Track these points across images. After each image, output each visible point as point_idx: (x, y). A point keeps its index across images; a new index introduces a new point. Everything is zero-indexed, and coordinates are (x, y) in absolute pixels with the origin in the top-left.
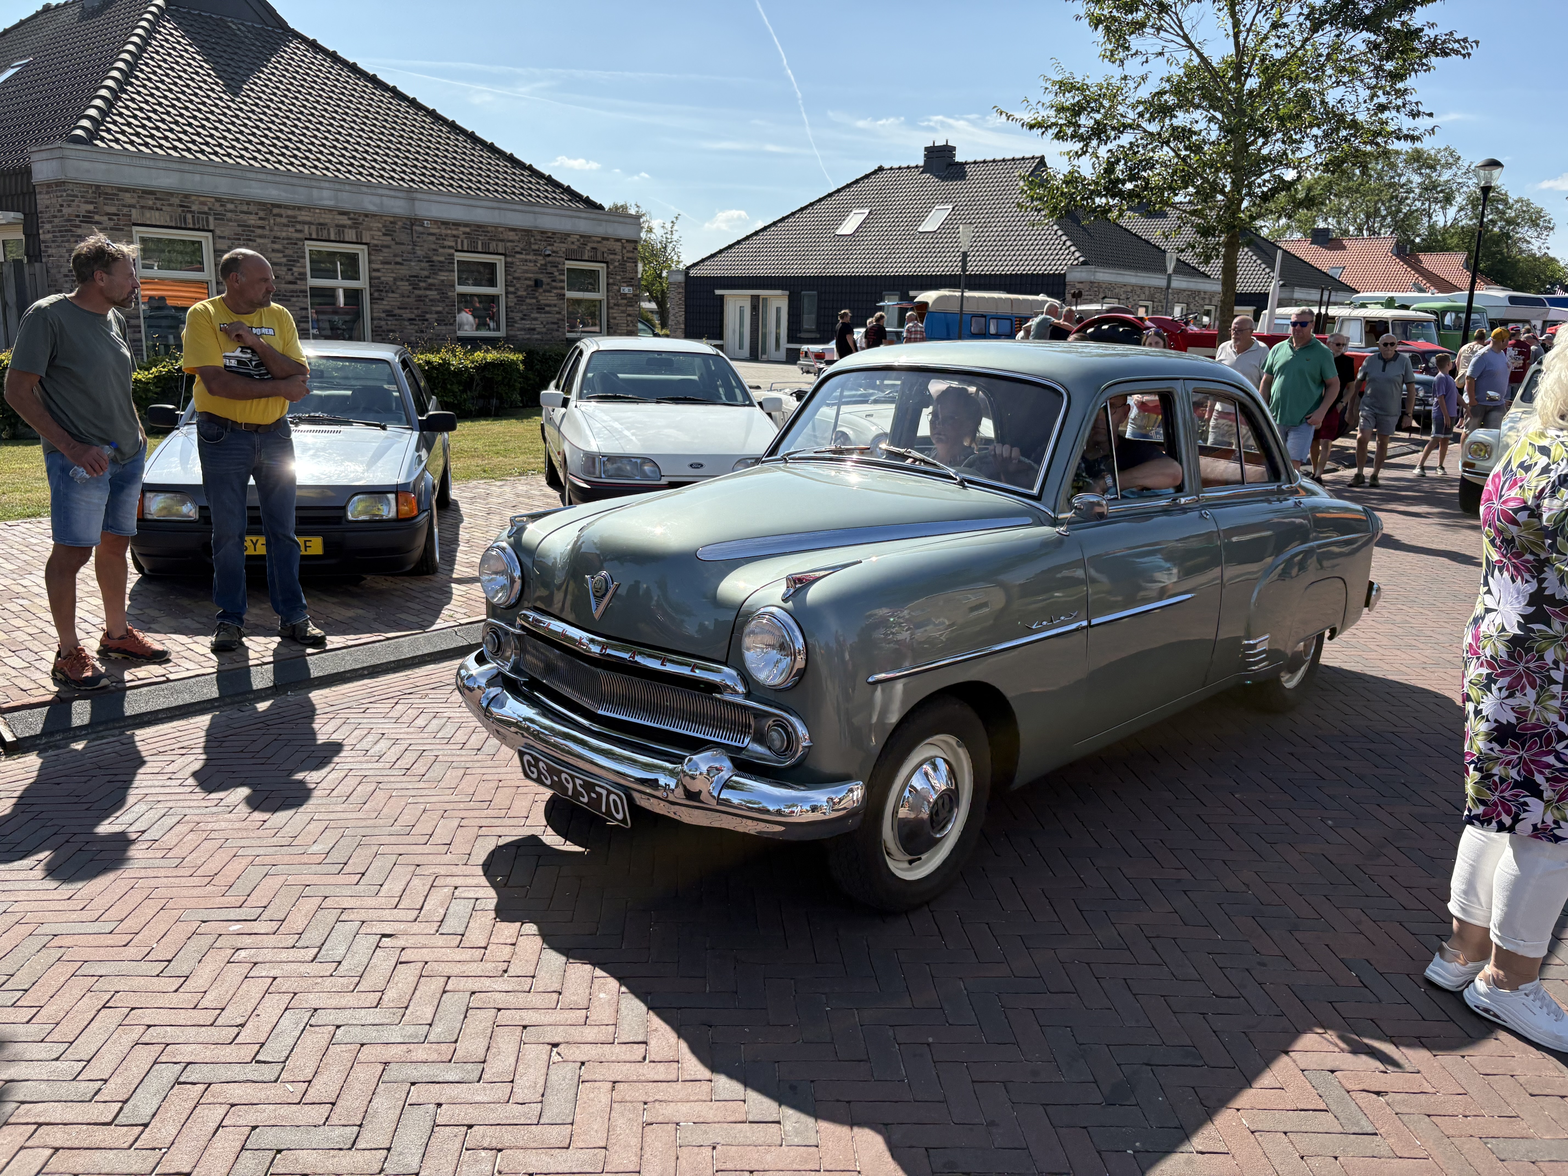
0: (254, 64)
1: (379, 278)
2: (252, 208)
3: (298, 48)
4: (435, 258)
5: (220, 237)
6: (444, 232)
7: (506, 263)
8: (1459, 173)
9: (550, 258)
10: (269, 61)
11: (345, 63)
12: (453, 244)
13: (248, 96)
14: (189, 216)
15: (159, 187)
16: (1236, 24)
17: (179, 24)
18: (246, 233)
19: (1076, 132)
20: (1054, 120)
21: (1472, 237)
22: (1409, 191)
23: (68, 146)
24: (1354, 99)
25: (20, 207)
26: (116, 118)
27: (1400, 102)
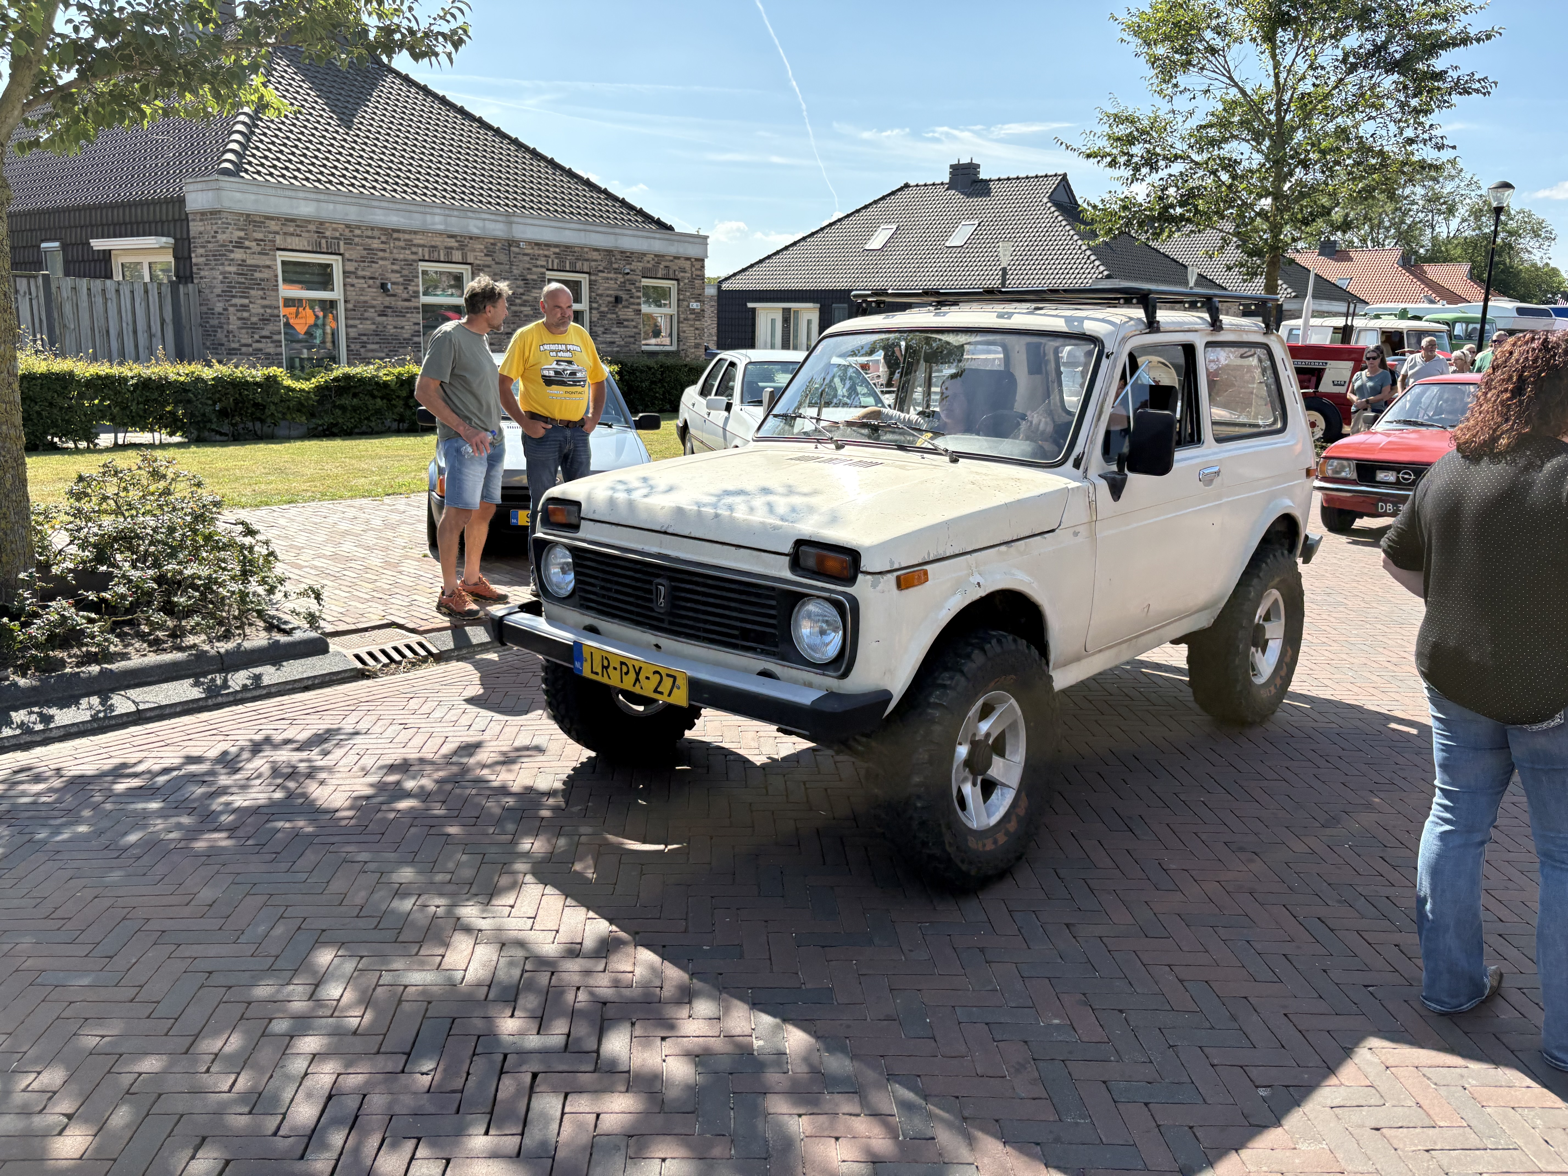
0: (359, 98)
2: (376, 233)
3: (393, 83)
4: (529, 277)
5: (348, 260)
6: (537, 252)
7: (590, 281)
8: (1462, 185)
9: (628, 277)
10: (371, 95)
11: (435, 96)
12: (544, 263)
13: (359, 129)
14: (323, 241)
15: (299, 215)
16: (1277, 65)
17: (291, 61)
18: (370, 256)
19: (1129, 161)
20: (1108, 150)
21: (1475, 248)
22: (1413, 203)
23: (221, 177)
24: (1384, 133)
25: (172, 232)
26: (254, 151)
27: (1426, 136)
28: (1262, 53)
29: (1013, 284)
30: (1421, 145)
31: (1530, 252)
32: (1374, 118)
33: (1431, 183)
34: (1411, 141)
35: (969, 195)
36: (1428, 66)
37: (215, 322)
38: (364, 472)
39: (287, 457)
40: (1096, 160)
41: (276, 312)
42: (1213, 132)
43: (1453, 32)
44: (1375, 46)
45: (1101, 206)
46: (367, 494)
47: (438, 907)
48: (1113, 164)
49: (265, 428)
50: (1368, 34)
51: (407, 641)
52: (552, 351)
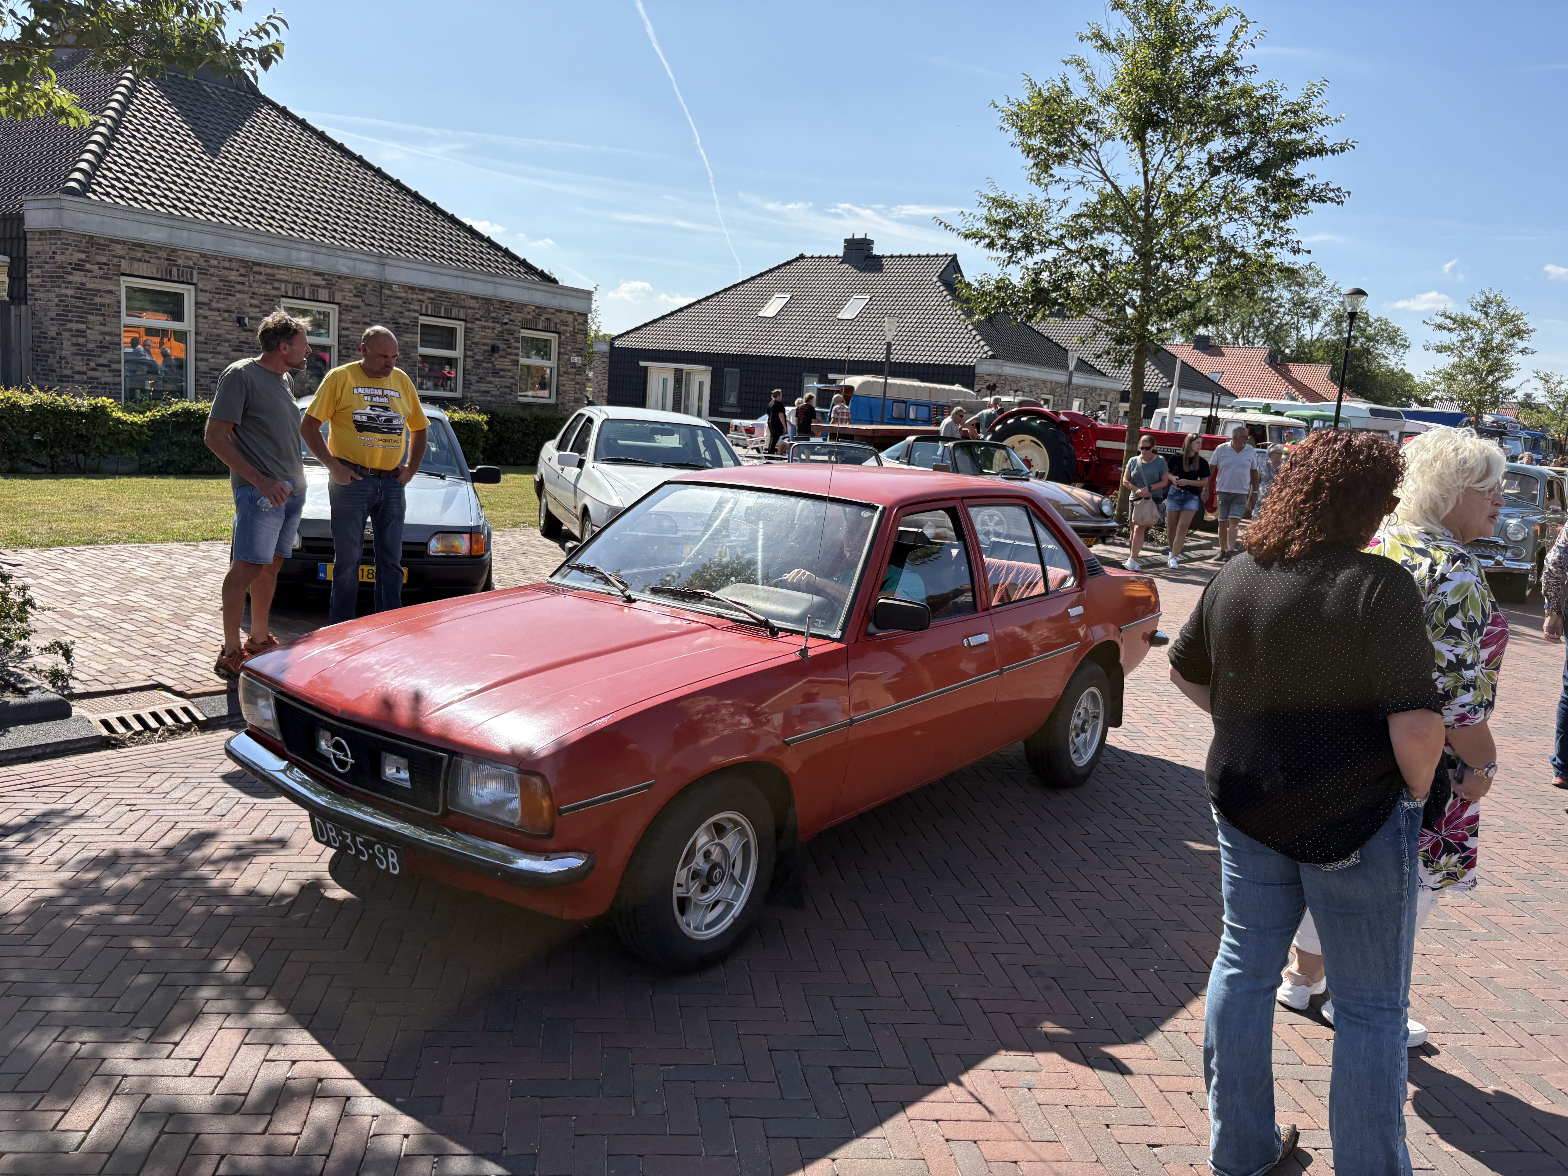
0: (230, 127)
1: (347, 336)
2: (234, 265)
3: (269, 114)
4: (401, 320)
5: (202, 291)
6: (410, 296)
7: (466, 328)
8: (1325, 291)
9: (507, 326)
10: (243, 125)
11: (314, 131)
12: (418, 308)
13: (226, 158)
14: (175, 269)
15: (148, 241)
16: (1146, 163)
17: (158, 84)
18: (227, 289)
19: (1006, 244)
20: (986, 232)
21: (1336, 350)
22: (1280, 306)
23: (64, 197)
24: (1244, 234)
25: (8, 251)
26: (106, 172)
27: (1283, 240)
28: (1132, 151)
29: (897, 357)
30: (1278, 249)
31: (1387, 358)
32: (1235, 220)
33: (1297, 288)
34: (1268, 244)
35: (862, 270)
36: (1287, 174)
37: (47, 347)
38: (185, 515)
39: (103, 494)
40: (974, 241)
41: (116, 339)
42: (1087, 222)
43: (1310, 142)
44: (1237, 150)
45: (976, 285)
46: (183, 538)
47: (83, 1043)
48: (991, 245)
49: (89, 461)
50: (1232, 140)
51: (169, 706)
52: (367, 395)
